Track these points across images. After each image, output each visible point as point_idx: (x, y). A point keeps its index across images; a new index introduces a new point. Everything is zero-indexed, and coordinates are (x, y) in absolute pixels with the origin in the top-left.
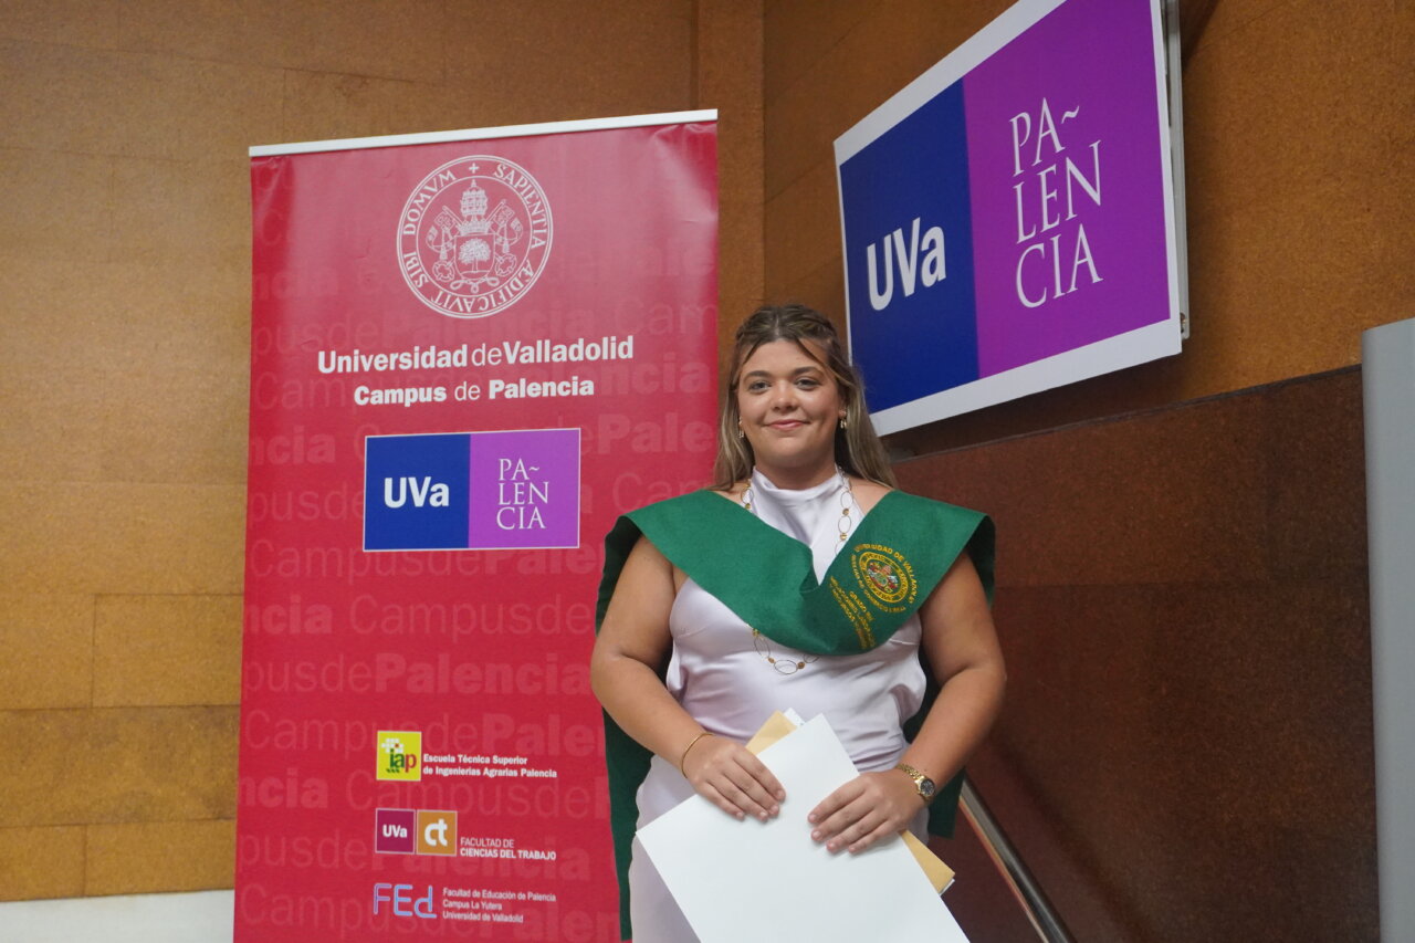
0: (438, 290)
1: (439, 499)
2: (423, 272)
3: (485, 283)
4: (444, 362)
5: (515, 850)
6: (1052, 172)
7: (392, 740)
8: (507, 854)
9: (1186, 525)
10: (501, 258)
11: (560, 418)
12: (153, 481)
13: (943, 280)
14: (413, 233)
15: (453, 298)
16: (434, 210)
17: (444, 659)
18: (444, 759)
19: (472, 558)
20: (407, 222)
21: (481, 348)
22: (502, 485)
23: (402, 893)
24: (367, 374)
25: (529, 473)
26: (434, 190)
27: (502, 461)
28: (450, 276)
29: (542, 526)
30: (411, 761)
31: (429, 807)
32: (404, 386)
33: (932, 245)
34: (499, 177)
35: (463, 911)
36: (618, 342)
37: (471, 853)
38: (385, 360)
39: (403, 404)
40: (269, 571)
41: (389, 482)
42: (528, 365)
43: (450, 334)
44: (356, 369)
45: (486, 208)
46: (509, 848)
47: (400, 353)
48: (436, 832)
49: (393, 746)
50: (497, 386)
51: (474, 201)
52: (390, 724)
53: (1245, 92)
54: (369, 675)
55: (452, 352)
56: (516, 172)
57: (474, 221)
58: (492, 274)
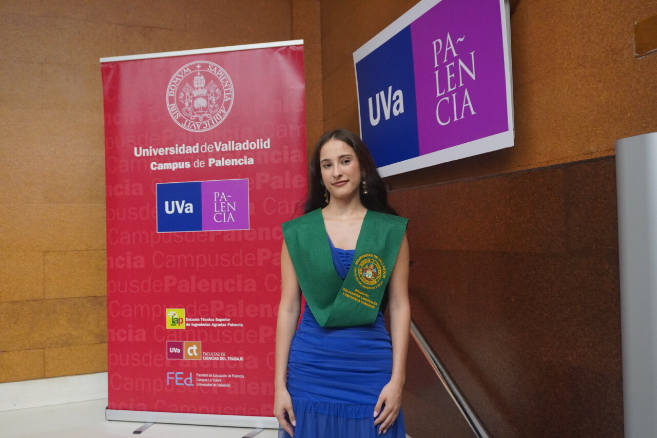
0: (185, 120)
1: (189, 210)
2: (178, 112)
3: (205, 116)
4: (189, 151)
5: (226, 357)
6: (452, 65)
7: (172, 312)
8: (222, 359)
9: (523, 226)
10: (212, 105)
11: (240, 175)
12: (67, 203)
13: (403, 113)
14: (173, 95)
15: (192, 123)
16: (182, 85)
17: (193, 278)
18: (195, 320)
19: (203, 235)
20: (170, 90)
21: (204, 145)
22: (215, 203)
23: (179, 376)
24: (156, 156)
25: (227, 198)
26: (182, 76)
27: (215, 193)
28: (190, 114)
29: (233, 221)
30: (181, 321)
31: (189, 340)
32: (172, 162)
33: (398, 98)
34: (210, 70)
35: (205, 383)
36: (263, 141)
37: (207, 358)
38: (163, 151)
39: (172, 169)
40: (117, 242)
41: (167, 203)
42: (225, 151)
43: (191, 139)
44: (151, 155)
45: (205, 84)
46: (223, 356)
47: (170, 147)
48: (192, 350)
49: (173, 315)
50: (212, 161)
51: (199, 81)
52: (171, 305)
53: (539, 28)
54: (161, 285)
55: (192, 147)
56: (217, 68)
57: (200, 89)
58: (208, 113)
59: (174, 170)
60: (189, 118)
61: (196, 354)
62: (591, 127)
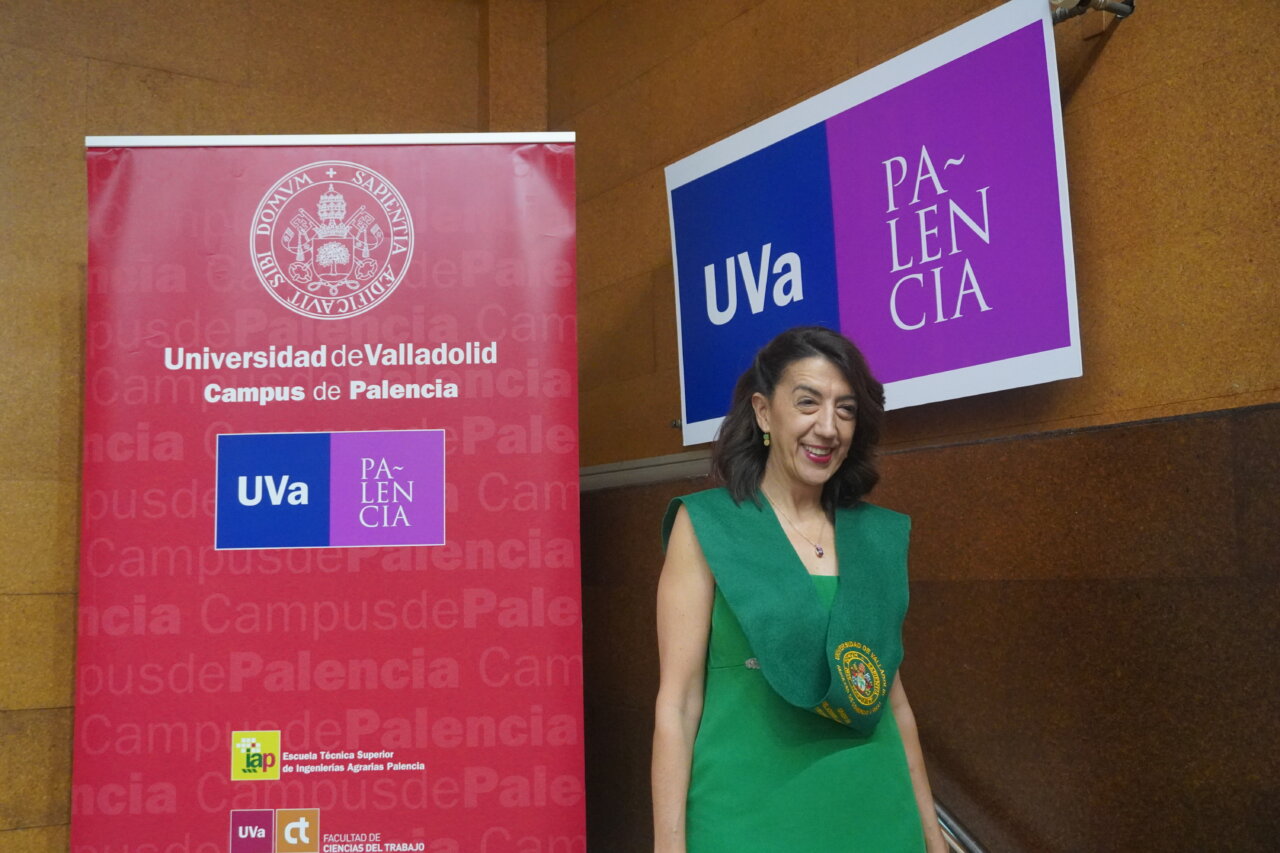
0: (295, 291)
1: (298, 497)
2: (278, 273)
3: (345, 285)
4: (302, 362)
5: (382, 844)
6: (932, 211)
7: (249, 740)
8: (372, 849)
10: (361, 262)
11: (424, 420)
13: (800, 301)
14: (267, 233)
15: (311, 300)
16: (289, 212)
17: (305, 656)
18: (305, 757)
19: (331, 556)
20: (261, 222)
21: (341, 349)
22: (364, 484)
24: (218, 371)
25: (393, 473)
26: (291, 192)
27: (364, 460)
28: (307, 278)
29: (407, 524)
30: (269, 760)
31: (288, 807)
32: (259, 386)
33: (787, 268)
34: (358, 182)
36: (481, 348)
37: (335, 848)
38: (238, 358)
39: (258, 403)
40: (108, 572)
41: (243, 481)
42: (391, 366)
43: (307, 335)
44: (206, 367)
45: (345, 213)
46: (375, 842)
47: (254, 353)
49: (249, 746)
52: (246, 724)
53: (1117, 153)
54: (222, 675)
55: (311, 353)
56: (375, 178)
57: (332, 224)
58: (352, 277)
59: (263, 403)
60: (303, 287)
61: (306, 840)
62: (1232, 346)
